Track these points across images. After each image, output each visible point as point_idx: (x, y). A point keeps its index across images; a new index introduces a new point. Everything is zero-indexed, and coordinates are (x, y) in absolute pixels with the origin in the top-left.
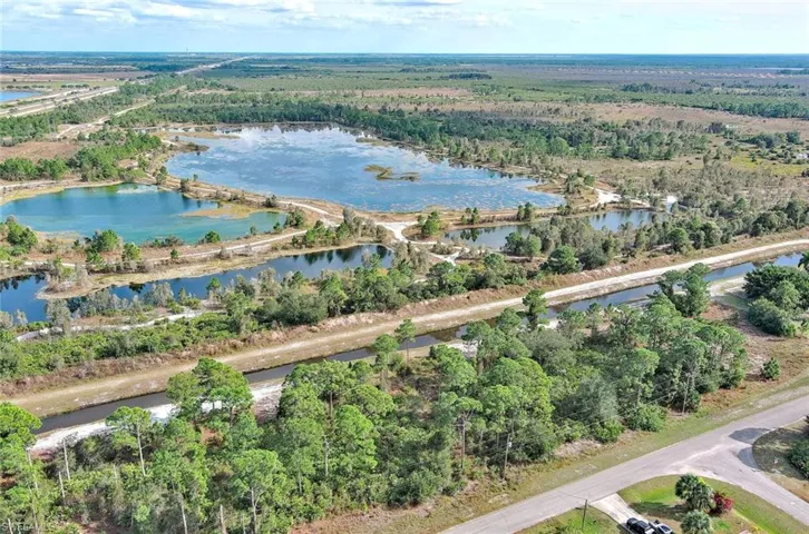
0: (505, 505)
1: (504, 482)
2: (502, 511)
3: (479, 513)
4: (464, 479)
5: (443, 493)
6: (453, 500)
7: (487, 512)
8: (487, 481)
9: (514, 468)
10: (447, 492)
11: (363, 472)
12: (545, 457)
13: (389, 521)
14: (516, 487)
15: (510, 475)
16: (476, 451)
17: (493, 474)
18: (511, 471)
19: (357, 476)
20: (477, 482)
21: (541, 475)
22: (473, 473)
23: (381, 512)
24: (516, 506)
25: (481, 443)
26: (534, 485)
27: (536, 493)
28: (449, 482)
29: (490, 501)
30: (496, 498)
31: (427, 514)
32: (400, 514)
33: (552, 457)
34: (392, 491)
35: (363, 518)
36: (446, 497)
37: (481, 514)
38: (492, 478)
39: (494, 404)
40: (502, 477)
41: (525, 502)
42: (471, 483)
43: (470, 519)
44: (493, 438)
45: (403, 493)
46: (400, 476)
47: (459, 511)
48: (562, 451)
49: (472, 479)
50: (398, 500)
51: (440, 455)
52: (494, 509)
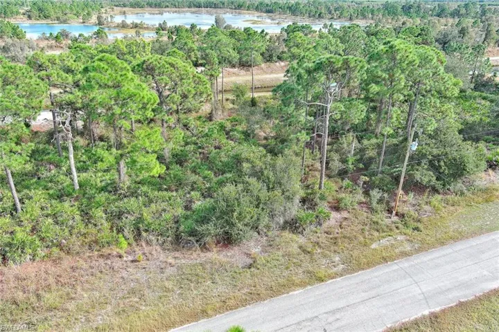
0: (404, 254)
1: (395, 219)
2: (404, 264)
3: (354, 266)
4: (323, 207)
5: (283, 228)
6: (301, 240)
7: (369, 265)
8: (364, 214)
9: (411, 197)
10: (293, 225)
11: (145, 188)
12: (459, 185)
13: (169, 271)
14: (420, 226)
15: (404, 209)
16: (343, 174)
17: (374, 204)
18: (406, 201)
19: (134, 194)
20: (345, 214)
21: (460, 210)
22: (339, 201)
23: (158, 254)
24: (425, 258)
25: (351, 159)
26: (452, 226)
27: (459, 237)
28: (295, 210)
29: (374, 246)
30: (384, 242)
31: (250, 261)
32: (194, 258)
33: (470, 185)
34: (186, 218)
35: (117, 264)
36: (287, 235)
37: (360, 267)
38: (372, 210)
39: (385, 75)
40: (390, 211)
41: (447, 250)
42: (335, 215)
43: (336, 275)
44: (371, 153)
45: (204, 220)
46: (207, 194)
47: (312, 260)
48: (484, 178)
49: (336, 208)
50: (193, 233)
51: (280, 161)
52: (385, 260)
